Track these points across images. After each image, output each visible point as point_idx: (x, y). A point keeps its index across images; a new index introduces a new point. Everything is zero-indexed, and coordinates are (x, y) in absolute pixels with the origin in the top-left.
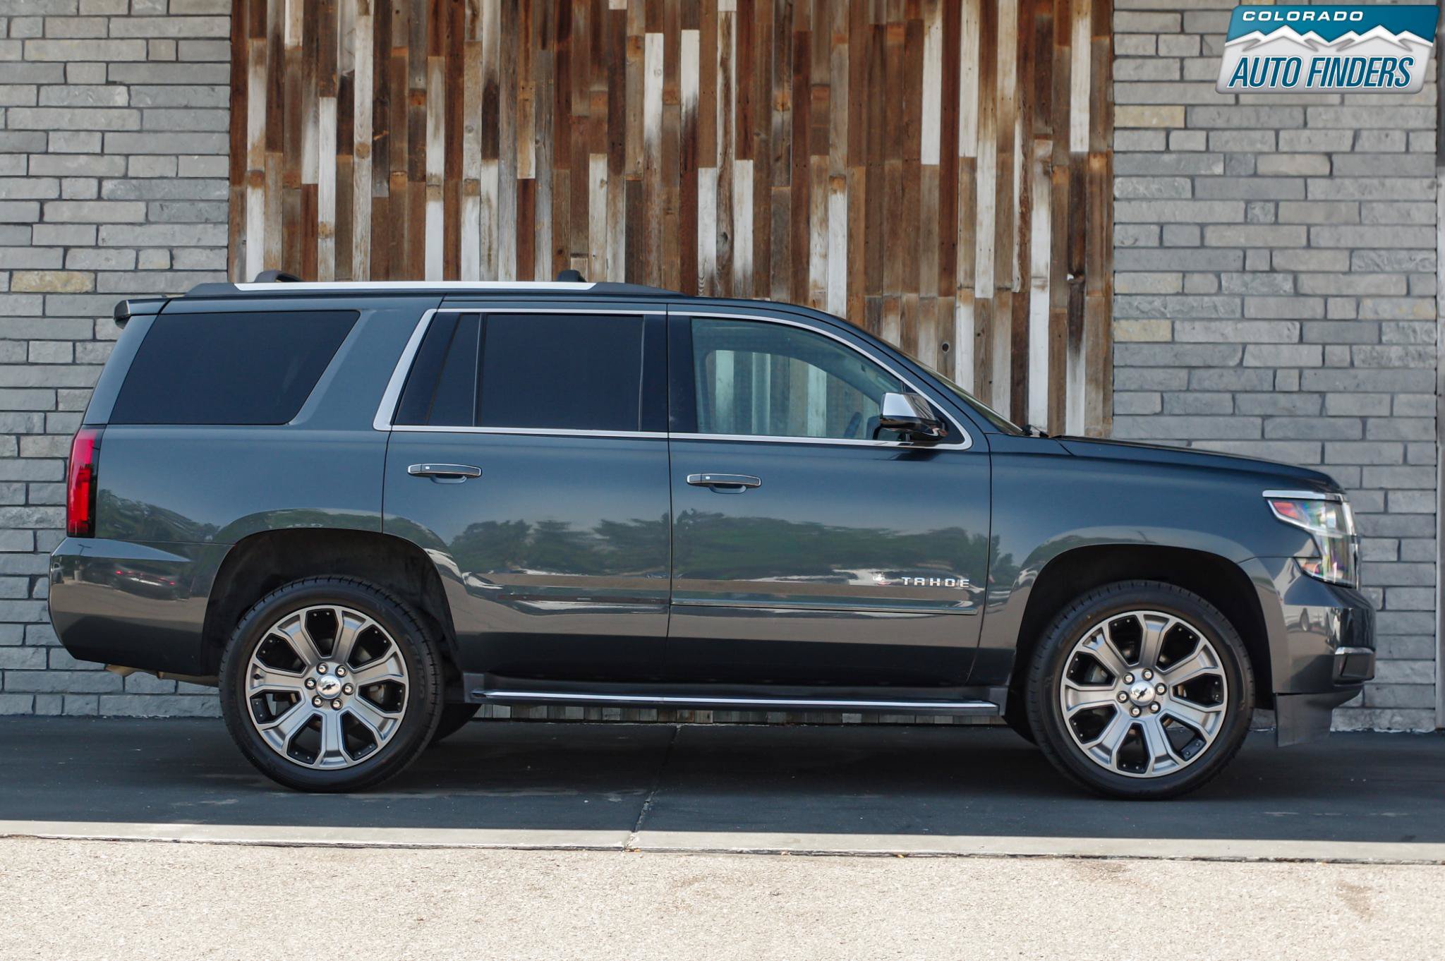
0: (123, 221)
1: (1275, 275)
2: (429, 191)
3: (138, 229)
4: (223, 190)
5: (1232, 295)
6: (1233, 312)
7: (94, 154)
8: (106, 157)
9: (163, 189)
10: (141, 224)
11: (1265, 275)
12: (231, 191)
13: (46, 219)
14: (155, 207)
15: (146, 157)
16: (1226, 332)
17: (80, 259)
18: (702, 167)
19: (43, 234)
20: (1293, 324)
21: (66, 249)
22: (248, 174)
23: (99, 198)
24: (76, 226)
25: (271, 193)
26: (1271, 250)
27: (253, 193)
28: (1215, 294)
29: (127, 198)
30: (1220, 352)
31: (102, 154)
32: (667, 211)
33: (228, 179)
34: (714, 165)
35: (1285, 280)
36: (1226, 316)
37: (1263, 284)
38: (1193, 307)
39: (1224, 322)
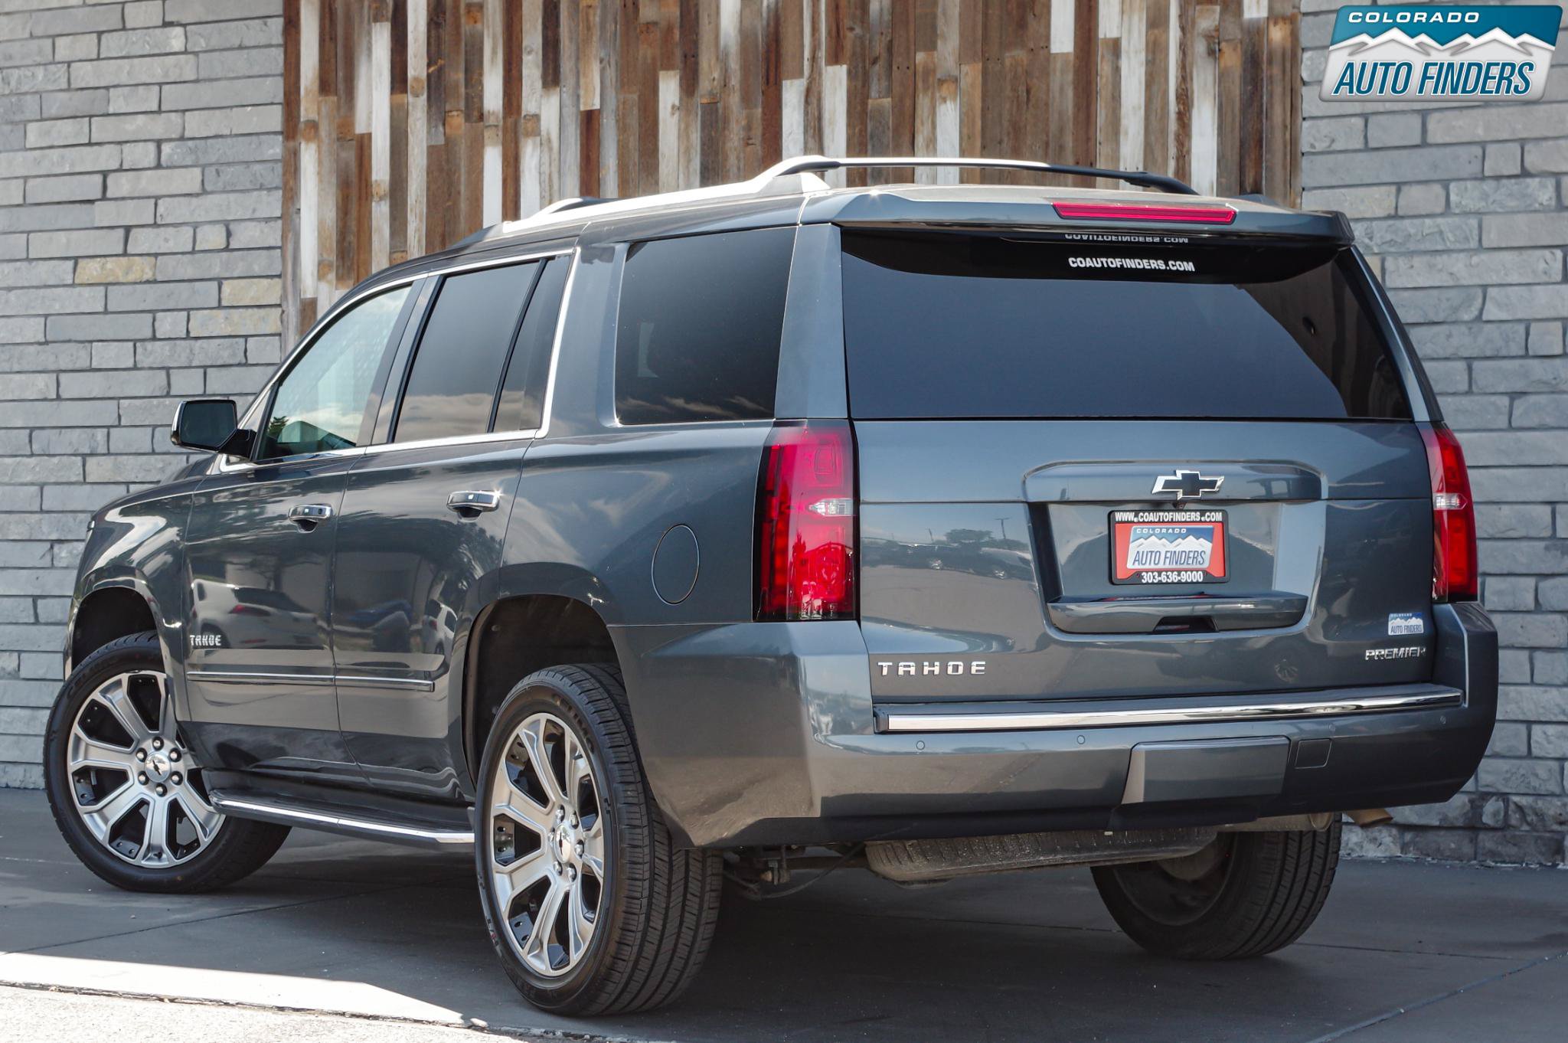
0: (179, 192)
1: (1529, 180)
2: (487, 134)
3: (194, 200)
4: (275, 148)
5: (1466, 214)
6: (1467, 239)
7: (152, 112)
8: (163, 115)
9: (216, 151)
10: (197, 195)
11: (1513, 181)
12: (286, 149)
13: (109, 194)
14: (211, 172)
15: (202, 112)
16: (1455, 270)
17: (142, 241)
18: (787, 79)
19: (104, 214)
20: (1553, 253)
21: (128, 229)
22: (302, 126)
23: (159, 166)
24: (135, 201)
25: (325, 148)
26: (1523, 142)
27: (306, 149)
28: (1442, 215)
29: (184, 164)
30: (1448, 300)
31: (159, 111)
32: (747, 142)
33: (281, 133)
34: (801, 74)
35: (1543, 186)
36: (1458, 246)
37: (1510, 195)
38: (1410, 235)
39: (1454, 255)
